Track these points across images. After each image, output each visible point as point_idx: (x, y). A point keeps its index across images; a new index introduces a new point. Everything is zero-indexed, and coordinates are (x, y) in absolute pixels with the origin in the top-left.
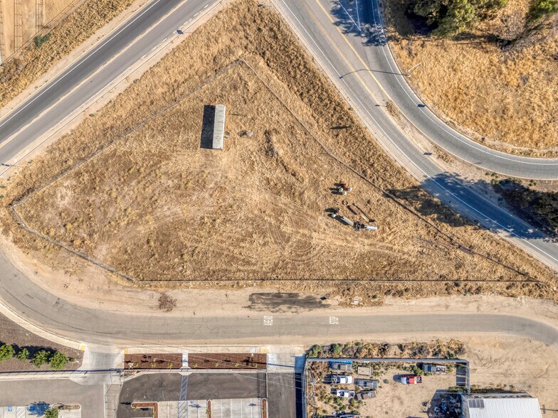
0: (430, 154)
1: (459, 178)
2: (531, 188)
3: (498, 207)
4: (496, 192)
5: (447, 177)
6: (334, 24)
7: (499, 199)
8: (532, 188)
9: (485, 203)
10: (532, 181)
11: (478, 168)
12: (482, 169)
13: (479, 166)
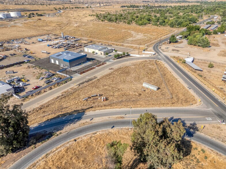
0: (91, 120)
1: (73, 123)
2: (34, 145)
3: (44, 130)
4: (50, 133)
5: (78, 120)
6: (173, 117)
7: (46, 132)
8: (32, 146)
9: (52, 126)
10: (35, 148)
11: (67, 131)
12: (65, 132)
13: (67, 132)
